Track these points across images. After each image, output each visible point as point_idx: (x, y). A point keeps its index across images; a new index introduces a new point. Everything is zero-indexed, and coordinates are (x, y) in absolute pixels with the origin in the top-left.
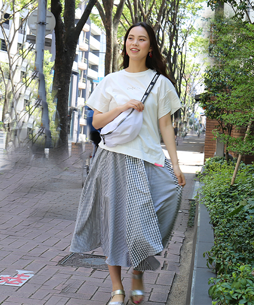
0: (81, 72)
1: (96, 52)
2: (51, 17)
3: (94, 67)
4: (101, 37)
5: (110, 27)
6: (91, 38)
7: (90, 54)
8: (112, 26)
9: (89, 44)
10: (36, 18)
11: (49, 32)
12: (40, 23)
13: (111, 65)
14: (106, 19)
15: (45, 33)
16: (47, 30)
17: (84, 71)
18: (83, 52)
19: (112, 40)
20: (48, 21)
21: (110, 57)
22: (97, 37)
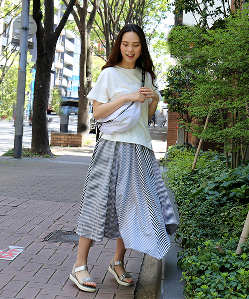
0: (58, 70)
1: (71, 54)
2: (33, 23)
3: (69, 67)
4: (75, 40)
5: (84, 32)
6: (67, 41)
7: (66, 55)
8: (86, 30)
9: (64, 46)
10: (20, 24)
11: (31, 36)
12: (23, 28)
13: (85, 65)
14: (81, 25)
15: (28, 37)
16: (29, 35)
17: (61, 70)
18: (59, 53)
19: (86, 43)
20: (30, 26)
21: (84, 57)
22: (72, 40)
